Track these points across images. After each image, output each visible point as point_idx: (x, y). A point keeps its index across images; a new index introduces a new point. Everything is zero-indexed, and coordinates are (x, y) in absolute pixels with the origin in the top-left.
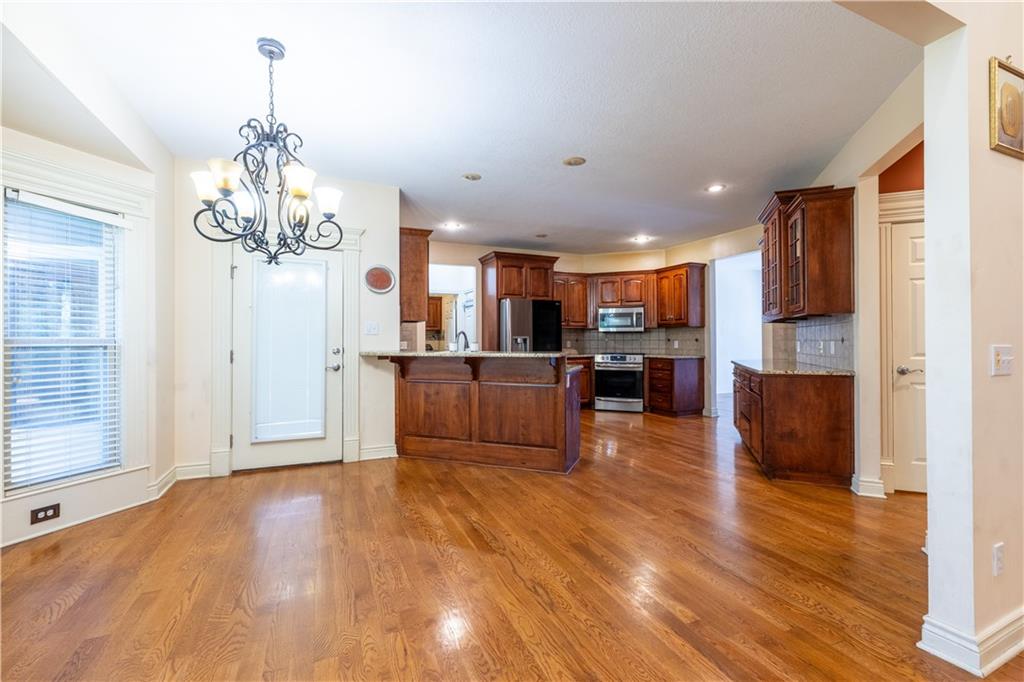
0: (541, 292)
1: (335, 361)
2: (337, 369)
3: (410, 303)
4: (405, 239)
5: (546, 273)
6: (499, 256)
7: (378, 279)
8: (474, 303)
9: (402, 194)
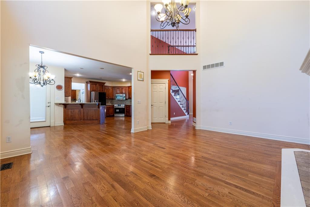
0: (101, 90)
1: (49, 105)
2: (49, 106)
3: (67, 93)
4: (66, 79)
5: (103, 86)
6: (90, 82)
7: (59, 87)
8: (84, 92)
9: (65, 69)
